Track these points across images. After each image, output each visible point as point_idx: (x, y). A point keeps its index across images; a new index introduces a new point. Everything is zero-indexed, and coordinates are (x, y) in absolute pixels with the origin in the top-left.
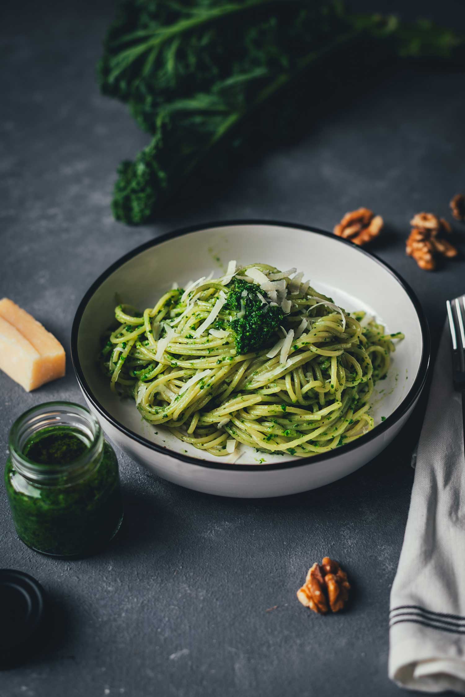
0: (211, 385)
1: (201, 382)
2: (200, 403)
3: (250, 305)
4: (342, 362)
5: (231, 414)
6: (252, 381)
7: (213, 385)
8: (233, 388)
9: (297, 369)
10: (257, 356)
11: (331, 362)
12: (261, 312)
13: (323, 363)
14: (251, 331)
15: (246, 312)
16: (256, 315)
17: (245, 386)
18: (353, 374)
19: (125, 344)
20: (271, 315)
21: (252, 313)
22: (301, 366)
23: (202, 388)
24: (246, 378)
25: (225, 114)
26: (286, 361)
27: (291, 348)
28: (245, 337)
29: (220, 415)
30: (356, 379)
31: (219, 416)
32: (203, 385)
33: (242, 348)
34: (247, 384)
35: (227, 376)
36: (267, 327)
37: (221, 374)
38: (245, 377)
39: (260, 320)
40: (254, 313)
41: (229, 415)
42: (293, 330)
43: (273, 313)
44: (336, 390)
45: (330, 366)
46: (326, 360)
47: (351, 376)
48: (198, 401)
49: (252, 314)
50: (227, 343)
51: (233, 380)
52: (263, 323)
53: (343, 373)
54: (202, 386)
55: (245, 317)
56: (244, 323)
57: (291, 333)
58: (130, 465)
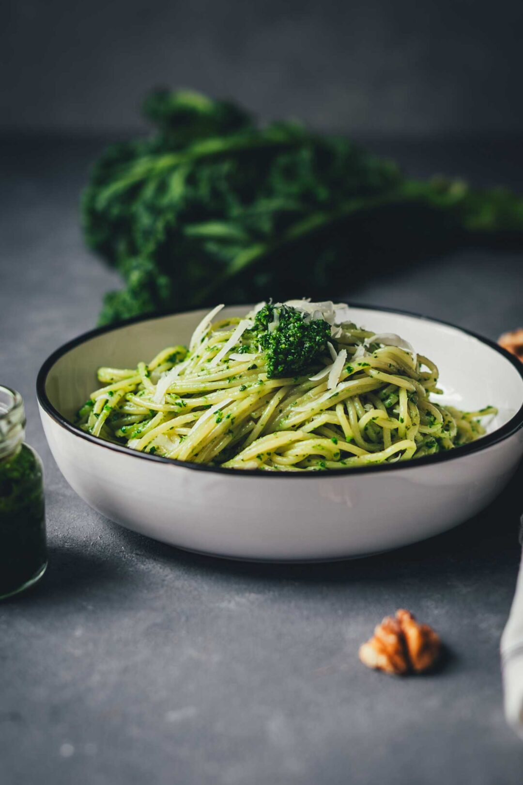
0: (231, 417)
1: (217, 414)
2: (216, 446)
3: (287, 315)
4: (414, 398)
5: (259, 457)
6: (290, 416)
7: (234, 418)
8: (262, 425)
9: (352, 398)
10: (297, 383)
11: (398, 396)
12: (302, 323)
13: (387, 397)
14: (287, 344)
15: (281, 324)
16: (294, 327)
17: (280, 422)
18: (430, 417)
19: (111, 393)
20: (316, 327)
21: (290, 324)
22: (357, 394)
23: (218, 421)
24: (281, 411)
25: (246, 245)
26: (337, 385)
27: (342, 370)
28: (279, 350)
29: (245, 459)
30: (435, 423)
31: (243, 460)
32: (221, 418)
33: (276, 365)
34: (282, 420)
35: (254, 409)
36: (310, 342)
37: (246, 404)
38: (279, 410)
39: (300, 333)
40: (292, 325)
41: (257, 459)
42: (345, 350)
43: (318, 326)
44: (407, 428)
45: (398, 403)
46: (391, 393)
47: (428, 419)
48: (212, 441)
49: (289, 326)
50: (254, 367)
51: (262, 415)
52: (304, 336)
53: (415, 411)
54: (219, 419)
55: (280, 329)
56: (277, 336)
57: (344, 354)
58: (112, 545)
